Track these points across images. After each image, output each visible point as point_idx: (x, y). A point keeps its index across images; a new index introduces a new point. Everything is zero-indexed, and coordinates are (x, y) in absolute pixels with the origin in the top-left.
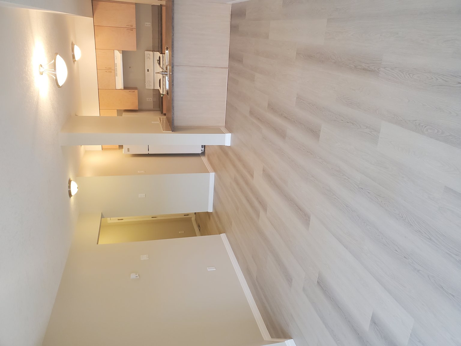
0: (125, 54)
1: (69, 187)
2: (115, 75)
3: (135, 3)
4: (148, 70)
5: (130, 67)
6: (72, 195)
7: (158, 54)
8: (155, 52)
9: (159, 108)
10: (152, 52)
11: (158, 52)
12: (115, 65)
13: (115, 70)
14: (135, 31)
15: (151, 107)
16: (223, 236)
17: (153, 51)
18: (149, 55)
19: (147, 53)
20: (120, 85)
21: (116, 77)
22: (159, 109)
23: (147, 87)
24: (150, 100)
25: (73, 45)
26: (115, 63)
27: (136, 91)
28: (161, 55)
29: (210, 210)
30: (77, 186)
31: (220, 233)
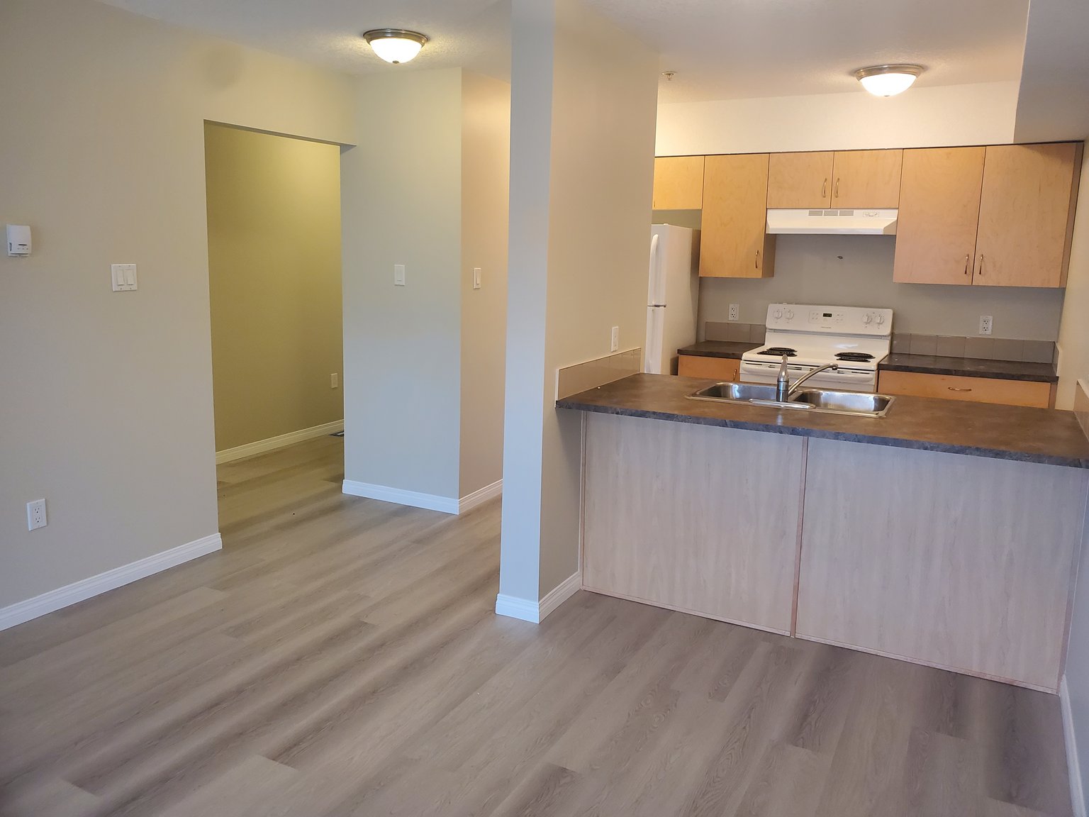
0: (885, 242)
1: (397, 33)
2: (815, 210)
3: (1064, 289)
4: (830, 315)
5: (841, 258)
6: (374, 42)
7: (880, 351)
8: (888, 342)
9: (708, 342)
10: (886, 330)
11: (887, 352)
12: (848, 209)
13: (831, 209)
14: (965, 280)
15: (711, 317)
16: (214, 542)
17: (892, 334)
18: (879, 324)
19: (888, 314)
20: (782, 222)
21: (808, 211)
22: (702, 339)
23: (772, 308)
24: (732, 312)
25: (917, 69)
26: (855, 211)
27: (758, 274)
28: (872, 364)
29: (350, 487)
30: (401, 61)
31: (224, 531)
